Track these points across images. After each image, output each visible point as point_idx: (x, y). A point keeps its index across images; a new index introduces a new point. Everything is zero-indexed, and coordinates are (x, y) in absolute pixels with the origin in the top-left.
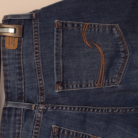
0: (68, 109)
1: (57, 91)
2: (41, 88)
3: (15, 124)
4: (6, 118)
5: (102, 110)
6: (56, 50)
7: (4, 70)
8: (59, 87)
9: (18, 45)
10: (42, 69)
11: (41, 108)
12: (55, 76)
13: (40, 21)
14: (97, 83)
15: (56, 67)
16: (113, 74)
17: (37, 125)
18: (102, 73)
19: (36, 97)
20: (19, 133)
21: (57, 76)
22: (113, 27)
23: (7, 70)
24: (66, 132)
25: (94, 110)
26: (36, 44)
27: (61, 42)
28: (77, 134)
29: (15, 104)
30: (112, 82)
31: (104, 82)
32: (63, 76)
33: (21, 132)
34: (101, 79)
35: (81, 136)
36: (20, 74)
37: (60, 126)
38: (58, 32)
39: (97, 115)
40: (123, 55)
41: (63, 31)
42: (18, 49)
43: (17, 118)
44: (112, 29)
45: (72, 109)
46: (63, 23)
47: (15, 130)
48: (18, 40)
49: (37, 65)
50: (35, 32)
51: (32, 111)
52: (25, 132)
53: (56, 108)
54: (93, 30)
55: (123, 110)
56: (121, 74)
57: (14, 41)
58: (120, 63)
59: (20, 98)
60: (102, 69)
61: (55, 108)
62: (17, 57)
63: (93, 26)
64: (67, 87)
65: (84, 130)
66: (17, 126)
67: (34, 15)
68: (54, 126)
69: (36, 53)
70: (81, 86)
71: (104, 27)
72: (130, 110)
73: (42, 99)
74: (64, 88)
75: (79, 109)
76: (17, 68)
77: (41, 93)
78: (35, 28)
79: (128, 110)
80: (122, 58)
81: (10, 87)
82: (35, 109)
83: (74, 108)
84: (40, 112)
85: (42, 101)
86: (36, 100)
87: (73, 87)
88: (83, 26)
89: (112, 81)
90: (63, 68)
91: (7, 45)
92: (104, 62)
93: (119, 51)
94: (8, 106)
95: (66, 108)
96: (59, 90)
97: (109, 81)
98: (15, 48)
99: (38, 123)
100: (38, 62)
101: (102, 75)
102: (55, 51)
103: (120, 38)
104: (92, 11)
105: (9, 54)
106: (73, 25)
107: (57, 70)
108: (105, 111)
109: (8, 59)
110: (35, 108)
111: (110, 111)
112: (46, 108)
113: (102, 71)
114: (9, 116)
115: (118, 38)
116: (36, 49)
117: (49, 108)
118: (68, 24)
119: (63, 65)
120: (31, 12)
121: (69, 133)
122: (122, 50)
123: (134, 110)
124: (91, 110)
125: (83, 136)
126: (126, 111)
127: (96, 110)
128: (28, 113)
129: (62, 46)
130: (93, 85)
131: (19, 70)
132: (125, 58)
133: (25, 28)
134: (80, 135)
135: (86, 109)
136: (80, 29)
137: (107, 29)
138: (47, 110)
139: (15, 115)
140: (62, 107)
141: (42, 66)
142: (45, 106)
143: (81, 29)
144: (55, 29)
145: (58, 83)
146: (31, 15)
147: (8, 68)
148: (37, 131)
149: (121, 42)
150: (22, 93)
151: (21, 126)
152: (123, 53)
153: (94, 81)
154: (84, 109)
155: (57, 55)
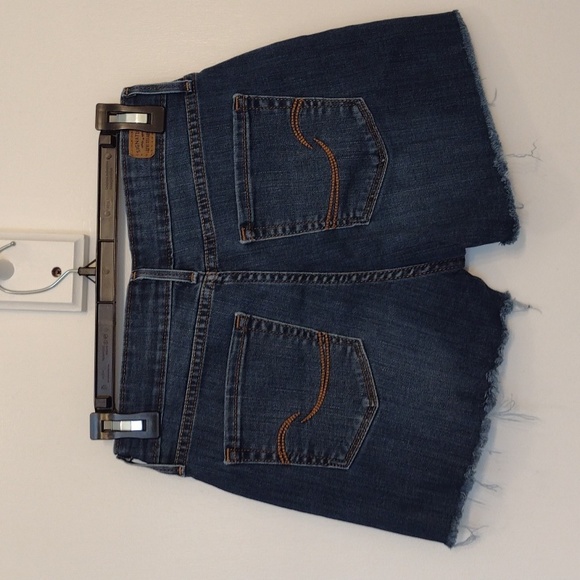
0: (268, 277)
1: (243, 242)
2: (208, 238)
3: (156, 313)
4: (138, 302)
5: (337, 278)
6: (238, 156)
7: (127, 204)
8: (248, 233)
9: (156, 150)
10: (210, 197)
11: (210, 278)
12: (239, 211)
13: (200, 97)
14: (325, 220)
15: (240, 192)
16: (357, 202)
17: (203, 314)
18: (334, 199)
19: (199, 258)
20: (164, 333)
21: (243, 212)
22: (352, 104)
23: (134, 203)
24: (263, 325)
25: (320, 279)
26: (195, 146)
27: (248, 141)
28: (285, 330)
29: (155, 273)
30: (354, 217)
31: (339, 217)
32: (255, 210)
33: (168, 329)
34: (333, 211)
35: (295, 332)
36: (163, 210)
37: (252, 314)
38: (239, 118)
39: (328, 288)
40: (375, 161)
41: (250, 117)
42: (158, 157)
43: (161, 301)
44: (351, 108)
45: (276, 278)
46: (249, 100)
47: (157, 326)
48: (156, 137)
49: (199, 189)
50: (192, 120)
51: (191, 285)
52: (178, 330)
53: (243, 278)
54: (312, 112)
55: (379, 275)
56: (372, 200)
57: (147, 141)
58: (370, 178)
59: (165, 262)
60: (335, 191)
61: (239, 278)
62: (155, 174)
63: (312, 104)
64: (264, 233)
65: (302, 323)
66: (161, 317)
67: (188, 86)
68: (240, 313)
69: (197, 164)
70: (293, 229)
71: (336, 105)
72: (394, 275)
73: (211, 261)
74: (257, 236)
75: (289, 278)
76: (155, 197)
77: (208, 250)
78: (191, 112)
79: (390, 275)
80: (373, 167)
81: (142, 240)
82: (198, 281)
83: (280, 277)
84: (208, 287)
85: (212, 264)
86: (199, 265)
87: (278, 233)
88: (292, 104)
89: (354, 215)
90: (254, 193)
91: (133, 151)
92: (336, 177)
93: (367, 153)
94: (141, 277)
95: (264, 276)
96: (247, 239)
97: (348, 215)
98: (149, 156)
99: (206, 310)
100: (201, 184)
101: (334, 204)
102: (236, 160)
103: (368, 127)
104: (309, 73)
105: (138, 169)
106: (271, 103)
107: (242, 198)
108: (344, 279)
109: (136, 179)
110: (198, 278)
111: (354, 278)
112: (220, 278)
113: (335, 194)
114: (144, 298)
115: (363, 125)
116: (196, 156)
117: (227, 279)
118: (261, 102)
119: (254, 188)
120: (182, 79)
121: (270, 327)
122: (373, 150)
123: (402, 275)
124: (316, 279)
125: (299, 332)
126: (385, 277)
127: (325, 279)
128: (184, 290)
129: (251, 149)
130: (316, 225)
131: (160, 201)
132: (380, 166)
133: (170, 112)
134: (292, 331)
135: (304, 277)
136: (286, 112)
137: (341, 109)
138: (222, 282)
139: (157, 296)
140: (255, 276)
141: (210, 191)
142: (220, 275)
143: (289, 110)
144: (234, 114)
145: (244, 225)
146: (181, 84)
147: (136, 198)
148: (203, 326)
149: (369, 136)
150: (167, 251)
151: (169, 317)
152: (376, 158)
153: (319, 217)
154: (300, 278)
155: (240, 168)
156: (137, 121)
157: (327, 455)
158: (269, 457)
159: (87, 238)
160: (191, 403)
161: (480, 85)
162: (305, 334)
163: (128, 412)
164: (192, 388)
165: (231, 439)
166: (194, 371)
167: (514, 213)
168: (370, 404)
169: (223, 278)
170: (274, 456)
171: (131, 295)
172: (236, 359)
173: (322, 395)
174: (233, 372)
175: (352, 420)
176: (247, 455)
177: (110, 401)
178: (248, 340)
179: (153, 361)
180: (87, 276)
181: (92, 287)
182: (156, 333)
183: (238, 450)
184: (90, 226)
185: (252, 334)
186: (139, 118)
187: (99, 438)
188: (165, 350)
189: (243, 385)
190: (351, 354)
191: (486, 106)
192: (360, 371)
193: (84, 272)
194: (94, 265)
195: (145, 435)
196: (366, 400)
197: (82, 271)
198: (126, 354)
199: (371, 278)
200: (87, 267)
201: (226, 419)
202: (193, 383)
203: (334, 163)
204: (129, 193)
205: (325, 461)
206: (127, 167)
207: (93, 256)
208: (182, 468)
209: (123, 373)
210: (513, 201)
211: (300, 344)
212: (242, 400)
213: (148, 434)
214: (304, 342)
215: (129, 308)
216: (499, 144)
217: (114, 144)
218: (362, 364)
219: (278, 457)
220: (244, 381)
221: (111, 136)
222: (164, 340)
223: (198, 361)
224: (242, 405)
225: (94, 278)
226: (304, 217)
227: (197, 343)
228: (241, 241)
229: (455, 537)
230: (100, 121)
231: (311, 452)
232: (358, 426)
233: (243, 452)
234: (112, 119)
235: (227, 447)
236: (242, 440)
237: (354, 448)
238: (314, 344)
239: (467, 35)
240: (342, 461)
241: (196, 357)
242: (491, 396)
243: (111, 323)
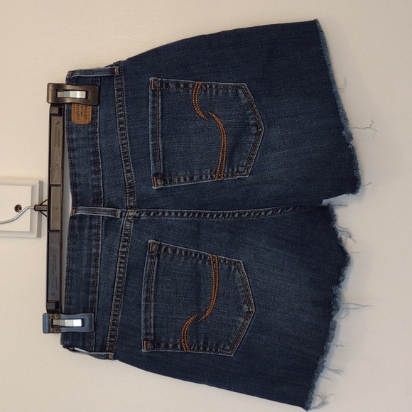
0: (173, 214)
1: (154, 188)
2: (129, 184)
3: (90, 240)
4: (77, 232)
5: (224, 215)
6: (152, 124)
7: (69, 158)
8: (158, 181)
9: (92, 118)
10: (131, 154)
11: (130, 214)
12: (152, 164)
13: (125, 79)
14: (215, 173)
15: (153, 150)
16: (240, 160)
17: (125, 241)
18: (222, 157)
19: (122, 199)
20: (97, 254)
21: (155, 165)
22: (239, 87)
23: (74, 157)
24: (169, 249)
25: (212, 215)
26: (121, 116)
27: (160, 112)
28: (186, 253)
29: (89, 210)
30: (238, 171)
31: (226, 171)
32: (164, 164)
33: (100, 252)
34: (221, 166)
35: (193, 255)
36: (96, 163)
37: (161, 241)
38: (154, 96)
39: (217, 222)
40: (254, 130)
41: (162, 94)
42: (93, 123)
43: (94, 231)
44: (237, 91)
45: (179, 214)
46: (162, 82)
47: (91, 249)
48: (92, 109)
49: (123, 148)
50: (119, 96)
51: (116, 219)
52: (107, 252)
53: (154, 214)
54: (208, 92)
55: (255, 213)
56: (251, 159)
57: (86, 112)
58: (250, 143)
59: (97, 201)
60: (223, 150)
61: (152, 214)
62: (90, 136)
63: (208, 86)
64: (171, 181)
65: (198, 248)
66: (94, 243)
67: (116, 71)
68: (152, 241)
69: (122, 129)
70: (192, 179)
71: (226, 88)
72: (266, 213)
73: (131, 201)
74: (165, 183)
75: (189, 214)
76: (90, 153)
77: (129, 193)
78: (118, 90)
79: (263, 213)
80: (253, 134)
81: (80, 184)
82: (121, 217)
83: (182, 214)
84: (128, 221)
85: (132, 204)
86: (123, 204)
87: (180, 181)
88: (193, 87)
89: (238, 169)
90: (164, 151)
91: (74, 119)
92: (225, 141)
93: (248, 124)
94: (79, 213)
95: (170, 213)
96: (158, 185)
97: (233, 170)
98: (87, 123)
99: (127, 238)
100: (124, 144)
101: (222, 161)
102: (150, 126)
103: (250, 105)
104: (207, 64)
105: (78, 132)
106: (178, 85)
107: (154, 155)
108: (229, 215)
109: (77, 140)
110: (121, 214)
111: (236, 215)
112: (138, 214)
113: (223, 154)
114: (81, 229)
115: (246, 104)
116: (121, 123)
117: (143, 215)
118: (170, 84)
119: (163, 148)
120: (112, 66)
121: (174, 251)
122: (252, 122)
123: (272, 213)
124: (208, 216)
125: (196, 255)
126: (260, 214)
127: (215, 216)
128: (111, 223)
129: (162, 118)
130: (209, 177)
131: (94, 156)
132: (258, 134)
133: (103, 90)
134: (191, 254)
135: (200, 214)
136: (188, 92)
137: (230, 91)
138: (139, 217)
139: (91, 227)
140: (163, 213)
141: (131, 149)
142: (137, 212)
143: (191, 90)
144: (150, 92)
145: (156, 175)
146: (111, 69)
147: (76, 154)
148: (125, 250)
149: (250, 111)
150: (99, 194)
151: (100, 243)
152: (255, 128)
153: (211, 171)
154: (197, 215)
155: (153, 132)
156: (78, 96)
157: (217, 346)
158: (175, 346)
159: (41, 183)
160: (117, 306)
161: (333, 76)
162: (201, 256)
163: (71, 313)
164: (117, 296)
165: (147, 334)
166: (118, 283)
168: (249, 309)
169: (140, 214)
170: (179, 346)
171: (72, 227)
172: (149, 275)
173: (213, 301)
174: (148, 285)
175: (235, 320)
176: (159, 345)
177: (58, 304)
178: (158, 262)
179: (88, 275)
180: (41, 211)
181: (45, 219)
182: (90, 255)
183: (153, 342)
184: (44, 176)
185: (161, 257)
186: (79, 94)
187: (49, 332)
188: (97, 267)
189: (155, 295)
190: (234, 272)
191: (337, 91)
192: (241, 284)
193: (38, 208)
194: (46, 203)
195: (84, 330)
196: (246, 306)
197: (37, 208)
198: (68, 271)
199: (249, 215)
200: (41, 205)
201: (142, 320)
202: (118, 292)
203: (223, 131)
204: (71, 150)
205: (216, 350)
206: (70, 130)
207: (46, 196)
208: (111, 354)
209: (66, 284)
211: (197, 264)
212: (155, 306)
214: (200, 262)
215: (70, 237)
216: (346, 119)
217: (61, 113)
218: (243, 279)
219: (181, 346)
220: (156, 291)
221: (59, 107)
222: (96, 260)
223: (121, 275)
224: (155, 309)
225: (46, 213)
226: (200, 170)
227: (121, 262)
228: (153, 187)
229: (311, 402)
230: (50, 97)
231: (205, 343)
232: (240, 326)
233: (156, 343)
234: (60, 94)
235: (144, 340)
236: (155, 334)
237: (237, 341)
238: (207, 263)
239: (324, 39)
240: (229, 350)
241: (120, 273)
242: (336, 303)
243: (58, 247)
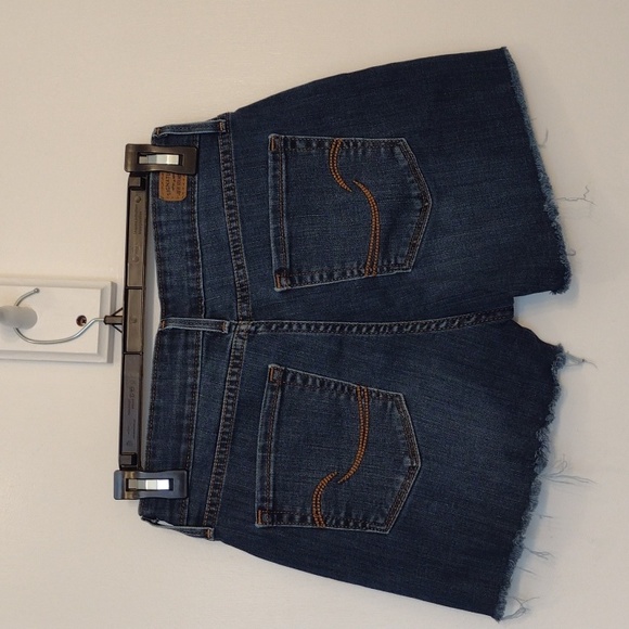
0: (304, 327)
2: (241, 285)
3: (185, 364)
4: (166, 353)
5: (378, 328)
6: (273, 199)
7: (157, 250)
8: (283, 280)
9: (188, 193)
10: (244, 242)
11: (243, 327)
12: (274, 256)
13: (234, 137)
14: (365, 267)
15: (275, 236)
16: (399, 247)
17: (235, 366)
18: (374, 244)
19: (231, 307)
20: (193, 386)
21: (278, 258)
22: (395, 144)
23: (164, 249)
24: (298, 378)
25: (360, 329)
26: (229, 189)
27: (284, 183)
28: (322, 383)
29: (185, 322)
30: (396, 263)
31: (380, 264)
32: (290, 256)
33: (198, 382)
34: (373, 257)
35: (332, 386)
36: (194, 256)
37: (286, 366)
38: (275, 159)
39: (368, 339)
40: (418, 204)
41: (287, 158)
42: (189, 200)
43: (191, 352)
44: (392, 149)
45: (313, 328)
46: (285, 140)
47: (186, 378)
48: (188, 179)
49: (233, 233)
50: (226, 161)
51: (222, 335)
52: (208, 383)
53: (277, 328)
54: (352, 153)
55: (422, 325)
56: (414, 245)
57: (179, 183)
58: (412, 223)
59: (195, 311)
60: (375, 236)
62: (185, 218)
63: (351, 144)
64: (300, 281)
65: (339, 376)
66: (190, 369)
67: (222, 125)
68: (274, 365)
69: (230, 208)
70: (331, 276)
71: (377, 146)
72: (437, 326)
73: (243, 309)
74: (293, 283)
75: (326, 328)
76: (185, 242)
77: (241, 298)
78: (225, 153)
79: (433, 326)
80: (416, 210)
81: (172, 286)
82: (229, 331)
83: (317, 327)
84: (240, 337)
85: (245, 313)
86: (232, 314)
87: (315, 280)
88: (331, 145)
89: (396, 261)
90: (290, 237)
91: (163, 194)
92: (376, 222)
93: (410, 197)
94: (170, 327)
95: (300, 326)
96: (282, 286)
97: (389, 262)
98: (180, 199)
99: (238, 362)
100: (234, 228)
101: (374, 250)
102: (271, 203)
103: (411, 169)
104: (349, 113)
105: (169, 212)
106: (308, 144)
107: (277, 243)
108: (384, 329)
109: (166, 223)
110: (230, 328)
111: (395, 329)
112: (253, 328)
113: (375, 239)
114: (172, 348)
115: (405, 167)
116: (229, 198)
117: (260, 329)
118: (298, 143)
119: (290, 233)
121: (305, 380)
122: (415, 193)
123: (446, 326)
124: (354, 330)
125: (336, 386)
126: (429, 327)
127: (364, 329)
128: (215, 341)
129: (287, 192)
130: (356, 272)
131: (191, 246)
132: (423, 210)
133: (202, 153)
134: (329, 385)
135: (342, 327)
136: (324, 153)
137: (383, 149)
138: (255, 332)
139: (186, 347)
140: (290, 325)
141: (244, 236)
143: (327, 151)
144: (270, 155)
145: (279, 271)
146: (215, 123)
147: (166, 243)
148: (235, 378)
149: (412, 178)
150: (199, 299)
151: (199, 369)
152: (418, 201)
153: (359, 264)
154: (338, 329)
155: (275, 211)
156: (168, 163)
157: (365, 518)
158: (303, 519)
159: (114, 286)
160: (221, 461)
161: (529, 125)
162: (343, 388)
163: (154, 470)
164: (222, 445)
165: (263, 500)
166: (225, 426)
167: (566, 260)
168: (412, 463)
169: (257, 328)
170: (309, 518)
171: (159, 346)
172: (269, 414)
173: (360, 453)
174: (266, 428)
175: (392, 480)
176: (280, 518)
177: (136, 458)
178: (282, 396)
179: (181, 415)
180: (113, 324)
181: (119, 336)
182: (185, 386)
183: (271, 513)
184: (117, 273)
185: (287, 388)
186: (170, 159)
187: (123, 498)
188: (194, 404)
189: (277, 442)
190: (392, 410)
191: (536, 147)
192: (401, 428)
193: (110, 321)
194: (121, 313)
195: (172, 495)
196: (408, 459)
197: (108, 320)
198: (152, 408)
199: (413, 328)
200: (114, 315)
201: (257, 478)
202: (223, 439)
203: (374, 207)
204: (159, 238)
205: (364, 525)
206: (157, 211)
207: (120, 304)
208: (210, 531)
209: (150, 428)
210: (564, 247)
211: (337, 399)
212: (276, 458)
213: (175, 494)
214: (342, 397)
215: (157, 359)
216: (549, 187)
217: (144, 186)
218: (404, 420)
219: (313, 519)
220: (278, 437)
221: (141, 177)
222: (193, 393)
223: (228, 415)
224: (275, 463)
225: (120, 327)
226: (343, 263)
227: (229, 397)
228: (276, 289)
229: (503, 609)
230: (129, 163)
231: (348, 514)
232: (398, 488)
233: (275, 514)
234: (142, 160)
235: (259, 508)
236: (275, 501)
237: (394, 510)
238: (352, 399)
239: (516, 73)
240: (382, 525)
241: (227, 411)
242: (541, 456)
243: (138, 375)
